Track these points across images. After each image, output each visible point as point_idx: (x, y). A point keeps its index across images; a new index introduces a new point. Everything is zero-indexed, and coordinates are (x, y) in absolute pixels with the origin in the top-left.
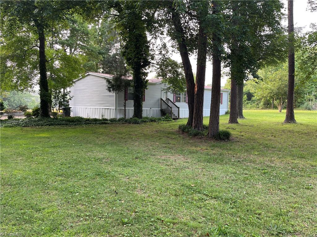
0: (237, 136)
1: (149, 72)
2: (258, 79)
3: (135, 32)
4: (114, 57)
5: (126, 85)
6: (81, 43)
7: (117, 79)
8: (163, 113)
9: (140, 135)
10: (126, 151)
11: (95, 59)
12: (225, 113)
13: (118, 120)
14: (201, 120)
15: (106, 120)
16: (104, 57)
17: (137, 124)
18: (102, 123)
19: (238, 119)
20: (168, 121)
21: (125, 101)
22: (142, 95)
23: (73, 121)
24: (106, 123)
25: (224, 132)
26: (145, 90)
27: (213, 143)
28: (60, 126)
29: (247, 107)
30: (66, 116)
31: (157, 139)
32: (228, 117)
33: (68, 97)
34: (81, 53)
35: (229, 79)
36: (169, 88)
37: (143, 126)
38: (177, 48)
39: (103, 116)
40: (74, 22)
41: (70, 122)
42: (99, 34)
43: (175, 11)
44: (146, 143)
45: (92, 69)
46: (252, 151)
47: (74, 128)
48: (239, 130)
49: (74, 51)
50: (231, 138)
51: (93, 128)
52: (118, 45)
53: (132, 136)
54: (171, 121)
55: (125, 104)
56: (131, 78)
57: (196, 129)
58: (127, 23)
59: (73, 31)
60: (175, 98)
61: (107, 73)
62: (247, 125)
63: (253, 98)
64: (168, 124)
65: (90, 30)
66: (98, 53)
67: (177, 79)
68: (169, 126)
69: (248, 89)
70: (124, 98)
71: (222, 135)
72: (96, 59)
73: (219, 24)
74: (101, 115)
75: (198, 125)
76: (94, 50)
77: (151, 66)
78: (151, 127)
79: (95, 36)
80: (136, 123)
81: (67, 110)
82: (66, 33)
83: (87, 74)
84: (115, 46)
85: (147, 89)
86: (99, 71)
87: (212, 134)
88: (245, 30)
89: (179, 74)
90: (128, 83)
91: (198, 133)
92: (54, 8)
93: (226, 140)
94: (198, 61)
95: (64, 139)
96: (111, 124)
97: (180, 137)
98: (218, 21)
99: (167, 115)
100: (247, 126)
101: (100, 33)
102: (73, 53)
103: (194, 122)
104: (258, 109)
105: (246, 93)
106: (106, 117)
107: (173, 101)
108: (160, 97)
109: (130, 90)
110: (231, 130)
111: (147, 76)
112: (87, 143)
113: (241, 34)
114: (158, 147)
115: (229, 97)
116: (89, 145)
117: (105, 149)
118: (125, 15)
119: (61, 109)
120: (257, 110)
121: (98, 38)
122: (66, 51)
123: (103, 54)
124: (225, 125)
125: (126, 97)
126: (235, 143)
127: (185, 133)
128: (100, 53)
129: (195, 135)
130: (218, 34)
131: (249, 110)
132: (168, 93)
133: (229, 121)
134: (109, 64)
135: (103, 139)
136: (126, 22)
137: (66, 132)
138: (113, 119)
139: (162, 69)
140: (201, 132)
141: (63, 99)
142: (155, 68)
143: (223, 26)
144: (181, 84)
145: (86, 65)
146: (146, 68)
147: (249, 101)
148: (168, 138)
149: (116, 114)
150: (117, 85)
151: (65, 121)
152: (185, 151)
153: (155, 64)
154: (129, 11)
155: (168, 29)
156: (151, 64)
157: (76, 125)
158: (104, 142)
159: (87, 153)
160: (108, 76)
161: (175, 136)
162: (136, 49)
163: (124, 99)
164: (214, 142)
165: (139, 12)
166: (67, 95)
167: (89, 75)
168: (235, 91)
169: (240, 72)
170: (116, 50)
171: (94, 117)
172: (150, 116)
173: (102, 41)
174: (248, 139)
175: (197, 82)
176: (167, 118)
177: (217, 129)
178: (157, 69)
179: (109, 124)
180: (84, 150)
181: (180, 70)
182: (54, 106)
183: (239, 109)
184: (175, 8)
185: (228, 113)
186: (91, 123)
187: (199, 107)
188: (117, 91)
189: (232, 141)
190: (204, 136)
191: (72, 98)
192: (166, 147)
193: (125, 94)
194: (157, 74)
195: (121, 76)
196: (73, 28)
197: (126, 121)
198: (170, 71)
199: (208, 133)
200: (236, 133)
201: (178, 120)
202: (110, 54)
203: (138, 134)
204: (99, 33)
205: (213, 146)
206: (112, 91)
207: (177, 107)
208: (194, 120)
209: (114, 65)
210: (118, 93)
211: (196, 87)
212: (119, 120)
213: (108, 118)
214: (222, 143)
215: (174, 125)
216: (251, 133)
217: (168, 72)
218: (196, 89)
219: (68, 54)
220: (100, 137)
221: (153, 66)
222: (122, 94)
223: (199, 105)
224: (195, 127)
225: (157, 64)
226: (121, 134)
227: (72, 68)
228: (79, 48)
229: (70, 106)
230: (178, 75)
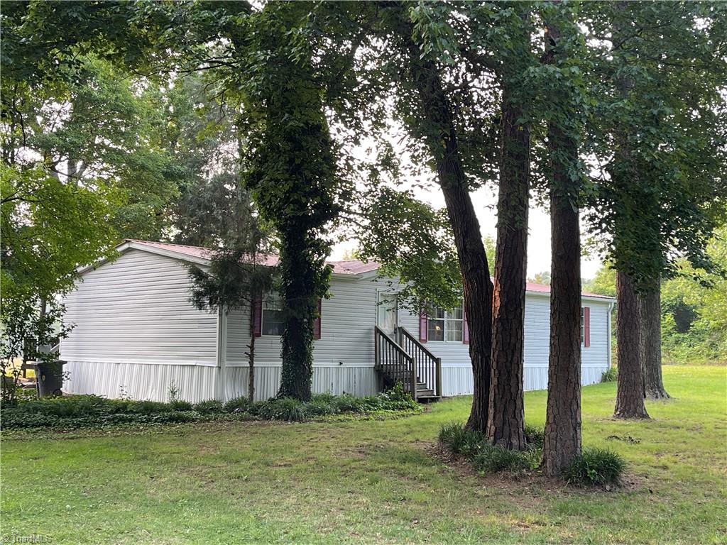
0: (645, 467)
1: (335, 241)
2: (708, 271)
3: (286, 122)
4: (216, 189)
5: (258, 284)
6: (107, 142)
7: (226, 265)
8: (384, 378)
9: (303, 465)
10: (253, 532)
11: (154, 196)
12: (599, 377)
13: (226, 409)
14: (517, 411)
15: (186, 407)
16: (182, 189)
17: (294, 419)
18: (171, 419)
19: (646, 402)
20: (400, 409)
21: (253, 341)
22: (310, 320)
23: (69, 413)
24: (184, 420)
25: (598, 458)
26: (320, 302)
27: (561, 496)
28: (23, 432)
29: (676, 356)
30: (46, 392)
31: (362, 481)
32: (612, 392)
33: (57, 327)
34: (105, 176)
35: (611, 268)
36: (405, 294)
37: (313, 430)
38: (429, 163)
39: (173, 393)
40: (86, 74)
41: (60, 416)
42: (167, 112)
43: (421, 57)
44: (323, 499)
45: (140, 229)
46: (702, 529)
47: (72, 438)
48: (650, 445)
49: (84, 167)
50: (624, 477)
51: (139, 440)
52: (231, 149)
53: (273, 470)
54: (413, 408)
55: (252, 351)
56: (273, 260)
57: (502, 445)
58: (263, 91)
59: (81, 103)
60: (423, 329)
61: (191, 242)
62: (681, 423)
63: (697, 325)
64: (403, 421)
65: (138, 98)
66: (165, 174)
67: (430, 265)
68: (405, 430)
69: (676, 292)
70: (248, 327)
71: (591, 468)
72: (157, 194)
73: (567, 96)
74: (167, 391)
75: (506, 428)
76: (150, 164)
77: (341, 220)
78: (341, 434)
79: (154, 118)
80: (289, 416)
81: (51, 373)
82: (59, 112)
83: (126, 246)
84: (220, 153)
85: (327, 297)
86: (167, 232)
87: (559, 465)
88: (655, 112)
89: (439, 247)
90: (262, 278)
91: (509, 461)
92: (24, 44)
93: (608, 487)
94: (500, 215)
95: (35, 482)
96: (201, 421)
97: (442, 472)
98: (566, 86)
99: (399, 385)
100: (678, 428)
101: (171, 109)
102: (79, 177)
103: (494, 417)
104: (715, 361)
105: (671, 307)
106: (185, 397)
107: (417, 338)
108: (371, 325)
109: (271, 301)
110: (623, 444)
111: (328, 254)
112: (114, 498)
113: (645, 123)
114: (367, 513)
115: (612, 320)
116: (122, 508)
117: (178, 524)
118: (256, 68)
119: (30, 367)
120: (712, 367)
121: (166, 125)
122: (57, 167)
123: (181, 177)
124: (601, 427)
125: (257, 325)
126: (639, 497)
127: (462, 459)
128: (170, 175)
129: (499, 467)
130: (567, 128)
131: (685, 367)
132: (400, 310)
133: (616, 410)
134: (201, 213)
135: (174, 481)
136: (257, 90)
137: (45, 453)
138: (210, 403)
139: (379, 232)
140: (519, 455)
141: (40, 333)
142: (356, 228)
143: (582, 102)
144: (444, 280)
145: (122, 217)
146: (325, 227)
147: (684, 332)
148: (403, 475)
149: (220, 385)
150: (227, 286)
151: (43, 411)
152: (464, 532)
153: (355, 213)
154: (269, 52)
155: (397, 99)
156: (340, 213)
157: (79, 426)
158: (177, 494)
159: (116, 538)
160: (194, 253)
161: (426, 469)
162: (291, 175)
163: (248, 331)
164: (565, 493)
165: (301, 56)
166: (53, 320)
167: (130, 250)
168: (631, 305)
169: (644, 249)
170: (225, 164)
171: (142, 397)
172: (337, 392)
173: (177, 136)
174: (685, 480)
175: (499, 279)
176: (397, 399)
177: (575, 446)
178: (361, 230)
179: (193, 420)
180: (105, 526)
181: (440, 234)
182: (6, 361)
183: (648, 364)
184: (421, 48)
185: (610, 377)
186: (130, 421)
187: (508, 364)
188: (225, 307)
189: (630, 489)
190: (528, 469)
191: (68, 330)
192: (393, 514)
193: (253, 317)
194: (362, 247)
195: (239, 253)
196: (81, 96)
197: (254, 411)
198: (406, 236)
199: (544, 461)
200: (644, 457)
201: (437, 405)
202: (204, 176)
203: (296, 462)
204: (167, 107)
205: (562, 510)
206: (208, 307)
207: (431, 356)
208: (491, 411)
209: (218, 214)
210: (227, 314)
211: (497, 294)
212: (231, 407)
213: (193, 400)
214: (593, 499)
215: (423, 424)
216: (694, 456)
217: (399, 241)
218: (498, 303)
219: (63, 179)
220: (163, 472)
221: (350, 220)
222: (242, 316)
223: (509, 359)
224: (498, 436)
225: (361, 215)
226: (237, 462)
227: (73, 228)
228: (101, 159)
229: (61, 358)
230: (434, 248)
